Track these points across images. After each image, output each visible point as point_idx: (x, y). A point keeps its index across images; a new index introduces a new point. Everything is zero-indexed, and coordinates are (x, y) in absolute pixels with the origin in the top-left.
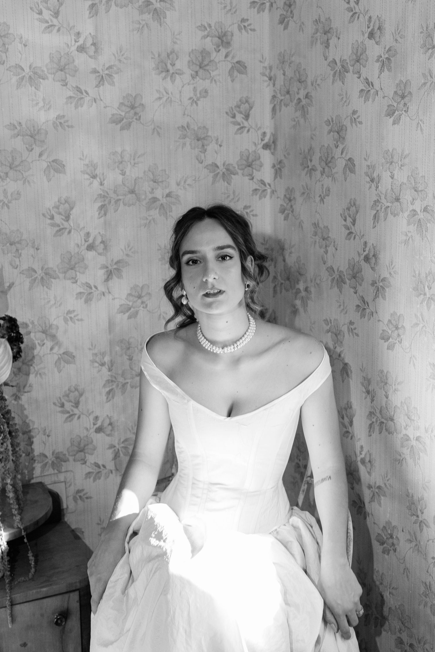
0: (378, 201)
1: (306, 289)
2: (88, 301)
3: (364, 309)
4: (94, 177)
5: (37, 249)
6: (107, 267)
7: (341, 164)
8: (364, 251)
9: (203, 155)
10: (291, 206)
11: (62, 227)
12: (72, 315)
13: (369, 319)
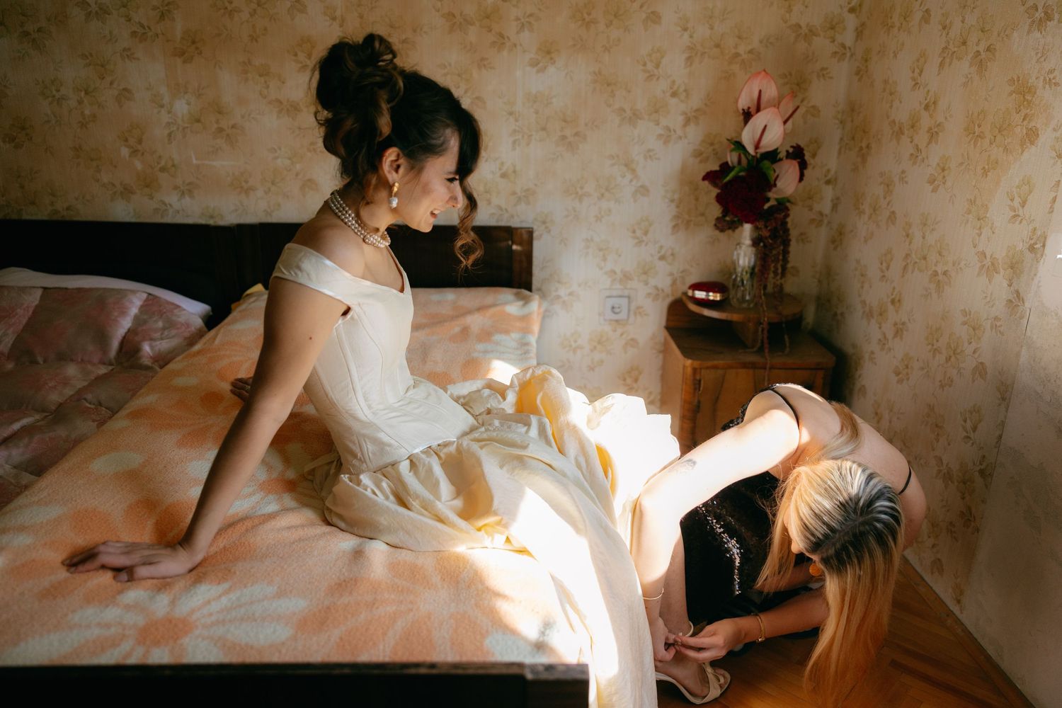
0: (946, 48)
1: (868, 147)
2: (666, 142)
3: (917, 156)
4: (685, 29)
5: (629, 91)
6: (686, 114)
7: (918, 16)
8: (926, 99)
9: (788, 15)
10: (867, 67)
11: (652, 73)
12: (651, 154)
13: (919, 166)
